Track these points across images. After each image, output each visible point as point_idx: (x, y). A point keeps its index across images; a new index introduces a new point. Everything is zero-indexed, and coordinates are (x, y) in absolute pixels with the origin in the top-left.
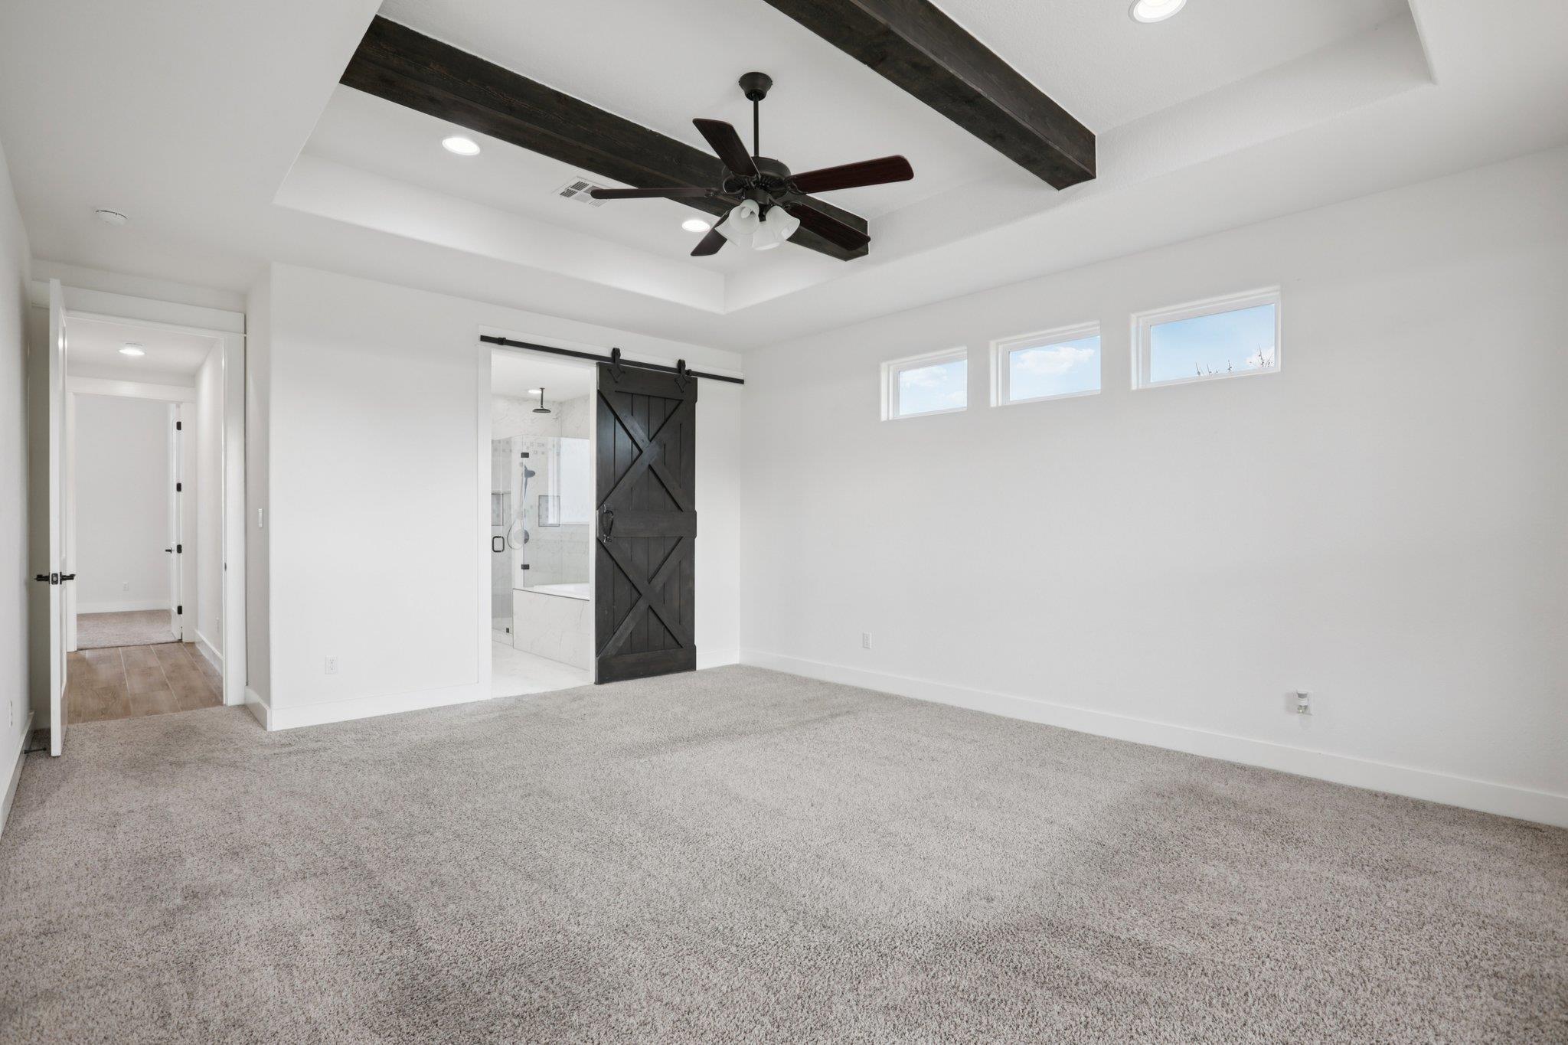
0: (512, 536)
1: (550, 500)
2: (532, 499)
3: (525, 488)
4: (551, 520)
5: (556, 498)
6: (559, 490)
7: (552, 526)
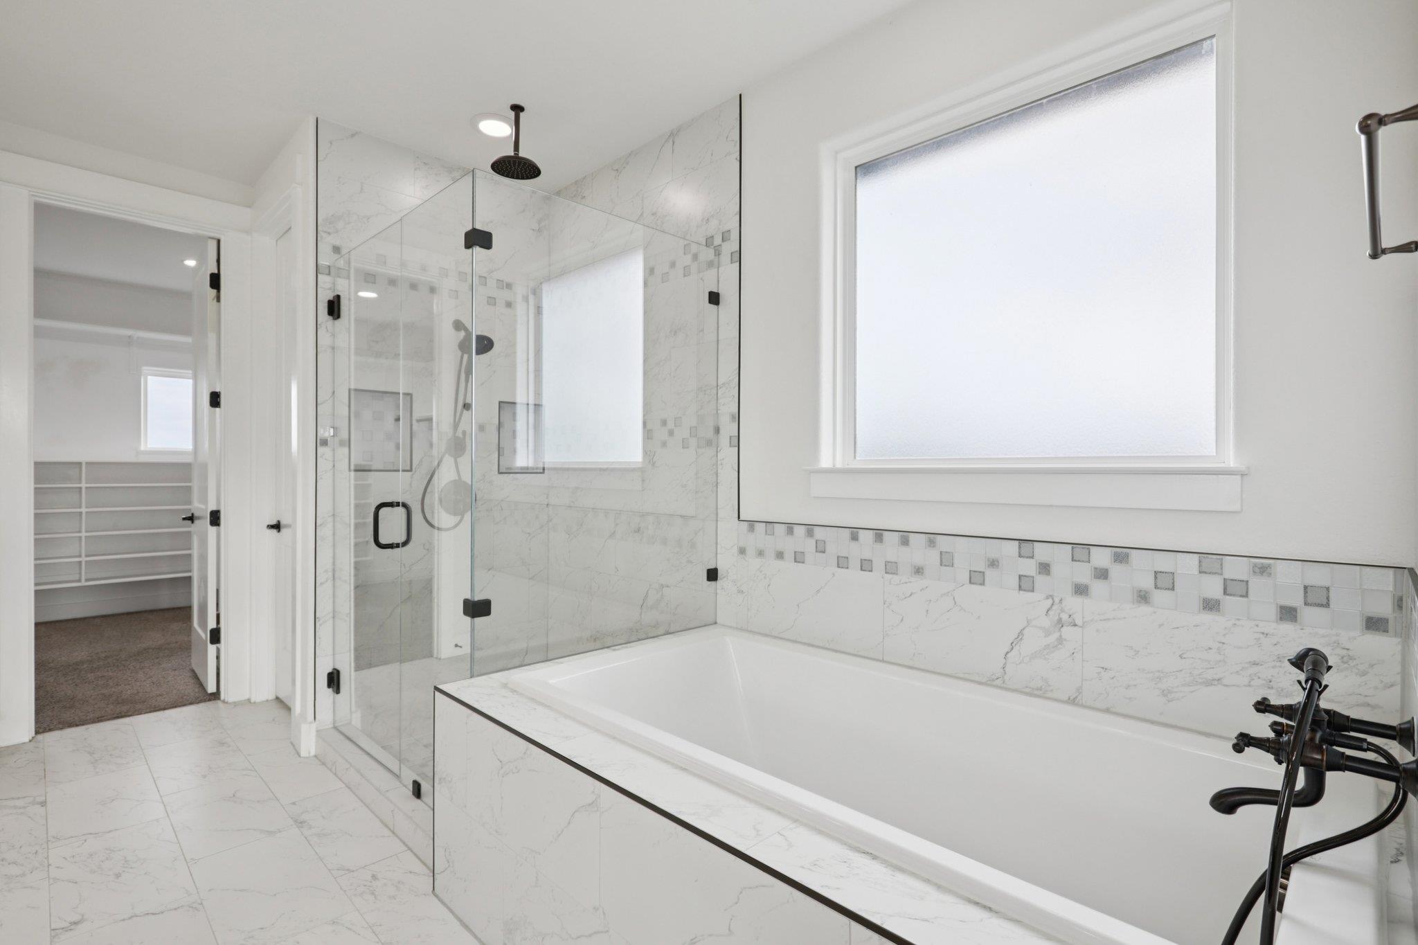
0: (434, 498)
1: (520, 411)
2: (483, 411)
3: (467, 381)
4: (522, 459)
5: (531, 408)
6: (538, 393)
7: (525, 471)
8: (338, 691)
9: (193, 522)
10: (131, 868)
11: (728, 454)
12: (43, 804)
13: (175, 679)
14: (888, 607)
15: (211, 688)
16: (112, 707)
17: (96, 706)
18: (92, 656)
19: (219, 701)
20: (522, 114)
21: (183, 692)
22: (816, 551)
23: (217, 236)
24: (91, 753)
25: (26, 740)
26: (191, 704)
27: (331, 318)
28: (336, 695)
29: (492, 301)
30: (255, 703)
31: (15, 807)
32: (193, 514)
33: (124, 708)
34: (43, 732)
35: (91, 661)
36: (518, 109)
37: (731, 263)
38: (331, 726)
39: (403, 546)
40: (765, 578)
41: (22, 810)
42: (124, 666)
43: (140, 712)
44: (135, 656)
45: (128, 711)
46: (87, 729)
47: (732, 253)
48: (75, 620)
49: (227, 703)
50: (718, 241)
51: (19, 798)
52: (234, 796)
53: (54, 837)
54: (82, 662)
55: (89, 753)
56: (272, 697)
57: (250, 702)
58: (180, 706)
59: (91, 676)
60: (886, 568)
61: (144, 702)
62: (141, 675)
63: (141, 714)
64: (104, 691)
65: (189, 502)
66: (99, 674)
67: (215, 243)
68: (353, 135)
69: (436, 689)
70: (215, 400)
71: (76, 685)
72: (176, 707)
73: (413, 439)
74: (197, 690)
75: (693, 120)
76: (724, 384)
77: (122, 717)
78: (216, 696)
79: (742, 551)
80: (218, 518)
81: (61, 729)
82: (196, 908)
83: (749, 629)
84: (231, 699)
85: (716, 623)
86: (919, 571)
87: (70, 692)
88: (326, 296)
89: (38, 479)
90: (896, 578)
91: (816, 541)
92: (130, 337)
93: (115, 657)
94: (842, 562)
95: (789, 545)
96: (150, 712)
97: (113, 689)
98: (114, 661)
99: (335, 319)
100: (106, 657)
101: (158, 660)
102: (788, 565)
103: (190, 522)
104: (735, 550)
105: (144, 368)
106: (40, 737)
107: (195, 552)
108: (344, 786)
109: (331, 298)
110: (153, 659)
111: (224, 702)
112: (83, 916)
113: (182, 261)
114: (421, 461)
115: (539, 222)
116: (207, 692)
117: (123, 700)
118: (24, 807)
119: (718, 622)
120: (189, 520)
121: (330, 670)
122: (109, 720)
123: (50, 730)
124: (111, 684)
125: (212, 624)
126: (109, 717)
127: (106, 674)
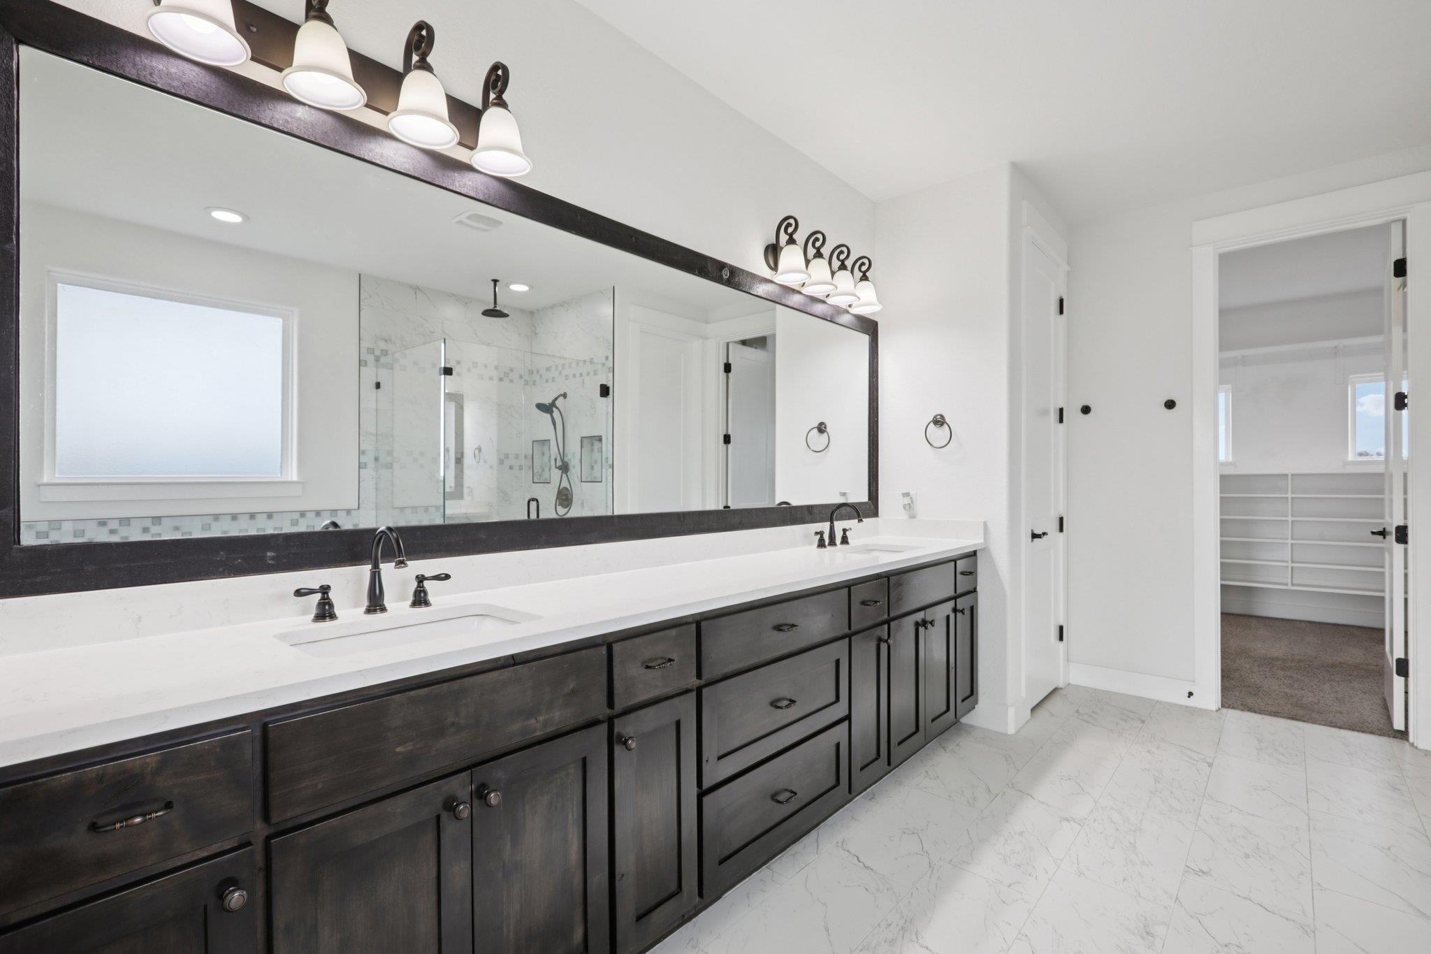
9: (1384, 538)
10: (1260, 857)
12: (1210, 765)
13: (1362, 702)
15: (1398, 724)
16: (1290, 707)
17: (1276, 701)
18: (1287, 656)
19: (1406, 742)
21: (1365, 718)
23: (1401, 216)
24: (1260, 741)
25: (1213, 709)
26: (1372, 733)
31: (1191, 758)
32: (1384, 529)
33: (1301, 712)
34: (1228, 708)
35: (1285, 660)
41: (1195, 762)
42: (1314, 674)
43: (1314, 721)
44: (1328, 667)
45: (1303, 716)
46: (1263, 718)
48: (1283, 620)
49: (1416, 748)
51: (1195, 752)
52: (1389, 849)
53: (1209, 795)
54: (1278, 659)
55: (1258, 740)
58: (1358, 731)
59: (1281, 673)
61: (1322, 713)
62: (1327, 687)
63: (1315, 723)
64: (1288, 690)
65: (1382, 517)
66: (1289, 673)
67: (1400, 225)
70: (1400, 401)
71: (1266, 677)
72: (1353, 730)
74: (1382, 721)
77: (1297, 720)
78: (1402, 735)
80: (1406, 535)
81: (1243, 710)
82: (1306, 932)
84: (1420, 745)
87: (1259, 681)
89: (1223, 489)
92: (1335, 347)
93: (1308, 663)
96: (1325, 725)
97: (1296, 691)
98: (1306, 666)
100: (1300, 661)
101: (1350, 678)
103: (1381, 537)
105: (1351, 376)
106: (1224, 710)
107: (1387, 570)
110: (1345, 676)
111: (1412, 745)
112: (1210, 870)
116: (1392, 726)
117: (1302, 704)
118: (1197, 761)
120: (1380, 535)
122: (1284, 717)
123: (1233, 708)
124: (1296, 686)
125: (1400, 653)
126: (1285, 715)
127: (1295, 676)
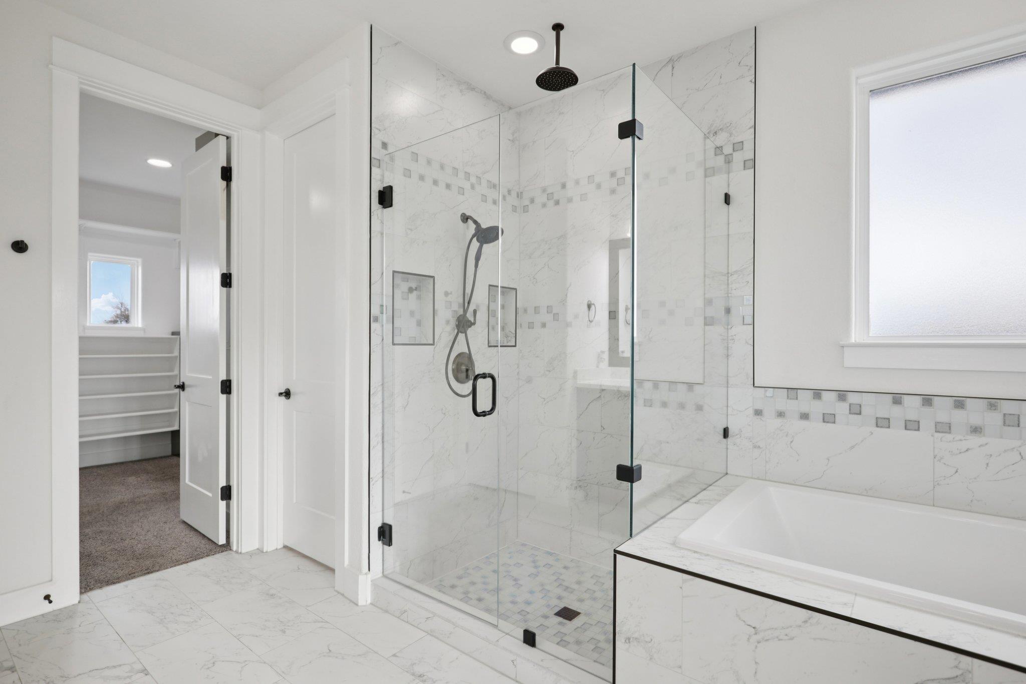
3: (476, 266)
8: (390, 543)
9: (183, 390)
11: (742, 332)
12: (146, 672)
14: (939, 460)
15: (222, 541)
19: (236, 552)
20: (562, 33)
21: (191, 544)
22: (850, 413)
25: (76, 602)
26: (208, 555)
27: (381, 206)
28: (386, 547)
29: (484, 198)
30: (267, 552)
32: (183, 383)
34: (88, 591)
36: (558, 28)
37: (744, 170)
38: (381, 575)
39: (489, 414)
40: (787, 436)
43: (166, 566)
44: (116, 510)
47: (745, 161)
49: (242, 554)
50: (728, 150)
51: (115, 667)
56: (280, 546)
57: (263, 552)
60: (936, 428)
63: (167, 568)
67: (225, 139)
68: (396, 44)
69: (616, 552)
72: (196, 560)
73: (435, 317)
74: (203, 542)
75: (697, 48)
76: (736, 272)
77: (151, 572)
78: (227, 546)
79: (758, 413)
80: (231, 387)
81: (101, 588)
83: (767, 478)
84: (244, 549)
85: (727, 474)
86: (976, 430)
88: (377, 187)
90: (949, 437)
91: (850, 405)
94: (883, 423)
95: (817, 408)
96: (175, 565)
98: (100, 516)
99: (385, 207)
102: (815, 426)
104: (751, 412)
105: (90, 254)
106: (85, 597)
108: (425, 634)
109: (382, 189)
113: (146, 160)
114: (440, 336)
115: (513, 134)
116: (217, 545)
118: (128, 677)
119: (728, 472)
120: (180, 388)
121: (380, 525)
123: (91, 589)
125: (223, 483)
